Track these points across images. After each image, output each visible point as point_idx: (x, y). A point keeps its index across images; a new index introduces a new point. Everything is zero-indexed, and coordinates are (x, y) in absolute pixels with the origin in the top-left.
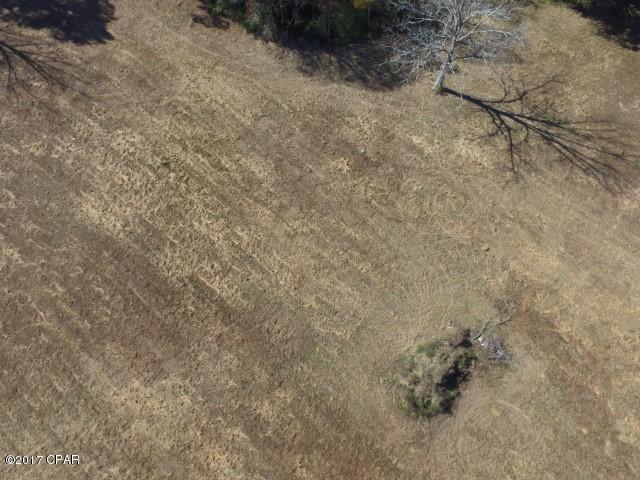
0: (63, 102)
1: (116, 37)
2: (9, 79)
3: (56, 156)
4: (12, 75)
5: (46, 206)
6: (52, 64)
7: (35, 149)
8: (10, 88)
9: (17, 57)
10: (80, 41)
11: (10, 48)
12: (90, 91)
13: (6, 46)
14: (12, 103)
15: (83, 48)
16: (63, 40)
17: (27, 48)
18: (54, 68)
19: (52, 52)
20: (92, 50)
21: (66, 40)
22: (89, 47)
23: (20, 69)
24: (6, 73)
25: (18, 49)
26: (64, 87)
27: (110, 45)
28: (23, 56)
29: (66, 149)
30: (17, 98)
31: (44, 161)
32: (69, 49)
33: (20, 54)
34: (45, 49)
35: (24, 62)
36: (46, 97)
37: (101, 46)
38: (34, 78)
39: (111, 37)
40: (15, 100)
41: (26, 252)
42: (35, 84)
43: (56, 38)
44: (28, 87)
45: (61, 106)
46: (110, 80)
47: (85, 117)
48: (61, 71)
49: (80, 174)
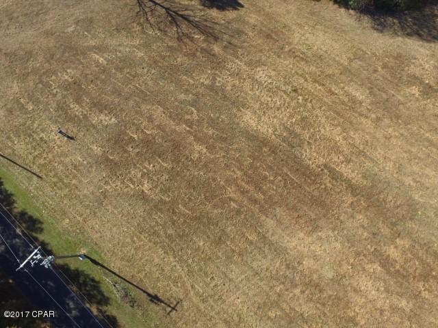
0: (216, 49)
1: (246, 6)
2: (178, 33)
3: (219, 85)
4: (179, 30)
5: (218, 118)
6: (205, 23)
7: (204, 79)
8: (179, 39)
9: (180, 18)
10: (222, 8)
11: (174, 12)
12: (234, 41)
13: (171, 11)
14: (182, 49)
15: (224, 13)
16: (210, 7)
17: (186, 13)
18: (206, 26)
19: (203, 15)
20: (231, 14)
21: (212, 8)
22: (227, 12)
23: (184, 27)
24: (175, 29)
25: (180, 13)
26: (216, 39)
27: (242, 12)
28: (184, 18)
29: (225, 80)
30: (186, 46)
31: (211, 88)
32: (214, 13)
33: (182, 16)
34: (199, 14)
35: (186, 22)
36: (204, 45)
37: (236, 12)
38: (194, 33)
39: (242, 6)
40: (184, 47)
41: (211, 148)
42: (196, 37)
43: (204, 5)
44: (192, 39)
45: (217, 51)
46: (246, 34)
47: (235, 59)
48: (213, 29)
49: (238, 97)
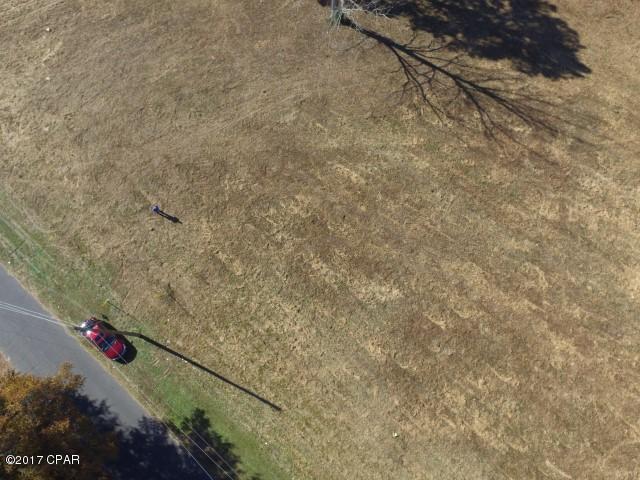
0: (557, 150)
1: (595, 69)
2: (484, 123)
3: (574, 220)
4: (486, 118)
5: (585, 284)
6: (528, 103)
7: (546, 210)
8: (488, 135)
9: (483, 95)
10: (553, 74)
11: (471, 83)
12: (588, 137)
13: (465, 82)
14: (496, 155)
15: (557, 83)
16: (533, 72)
17: (491, 84)
18: (532, 109)
19: (523, 89)
20: (570, 86)
21: (536, 74)
22: (562, 80)
23: (493, 109)
24: (477, 115)
25: (481, 85)
26: (553, 132)
27: (590, 80)
28: (491, 94)
29: (581, 209)
30: (502, 147)
31: (560, 226)
32: (540, 84)
33: (485, 91)
34: (514, 87)
35: (495, 103)
36: (534, 145)
37: (578, 81)
38: (512, 123)
39: (588, 71)
40: (499, 150)
41: (584, 345)
42: (517, 129)
43: (520, 69)
44: (510, 135)
45: (557, 156)
46: (606, 123)
47: (592, 170)
48: (545, 114)
49: (612, 242)
